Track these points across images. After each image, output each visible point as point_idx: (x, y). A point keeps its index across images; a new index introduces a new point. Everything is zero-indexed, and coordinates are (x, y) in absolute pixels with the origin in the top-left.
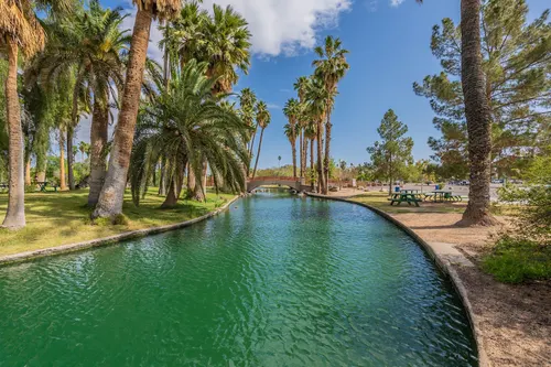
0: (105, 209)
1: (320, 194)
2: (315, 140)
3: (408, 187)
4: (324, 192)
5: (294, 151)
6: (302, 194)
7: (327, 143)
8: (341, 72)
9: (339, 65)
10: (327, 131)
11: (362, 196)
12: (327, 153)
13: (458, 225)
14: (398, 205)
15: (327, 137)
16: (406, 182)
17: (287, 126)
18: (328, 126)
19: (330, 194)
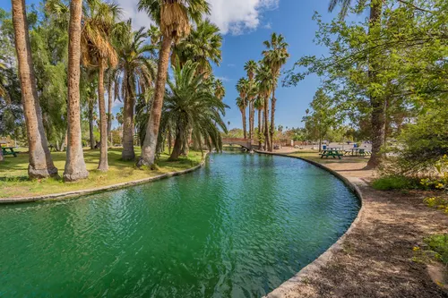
0: (146, 161)
1: (266, 151)
2: (262, 111)
3: (333, 145)
4: (269, 149)
5: (244, 118)
6: (252, 152)
7: (272, 113)
8: (283, 60)
9: (282, 55)
10: (273, 105)
11: (299, 152)
12: (272, 121)
13: (365, 169)
14: (326, 158)
15: (273, 108)
16: (331, 141)
17: (238, 99)
18: (273, 101)
19: (274, 151)
